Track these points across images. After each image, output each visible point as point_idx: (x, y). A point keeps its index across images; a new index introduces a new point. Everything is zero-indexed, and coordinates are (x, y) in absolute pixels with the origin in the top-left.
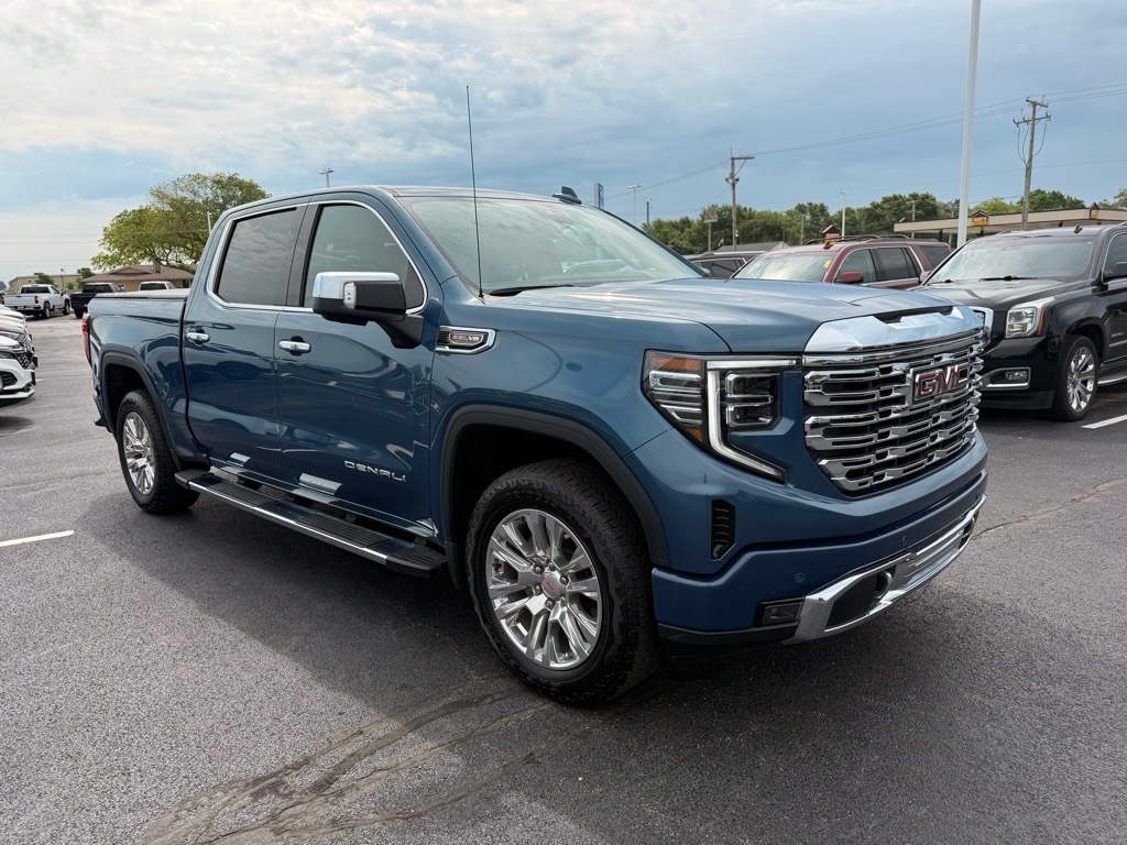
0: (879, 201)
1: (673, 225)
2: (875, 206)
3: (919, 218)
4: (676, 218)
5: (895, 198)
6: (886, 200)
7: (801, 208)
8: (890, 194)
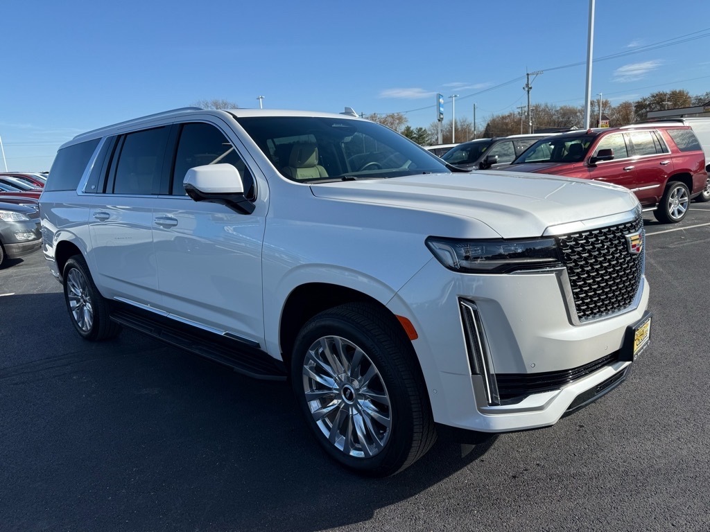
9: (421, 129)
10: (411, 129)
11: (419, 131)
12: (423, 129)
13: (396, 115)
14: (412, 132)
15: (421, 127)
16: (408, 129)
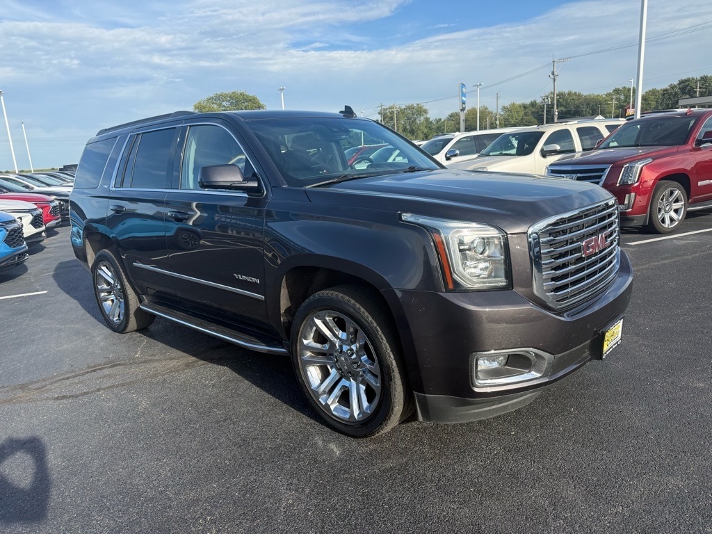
0: (676, 83)
1: (525, 107)
2: (672, 87)
3: (702, 95)
4: (528, 102)
5: (688, 80)
6: (681, 82)
7: (617, 91)
8: (684, 78)
9: (440, 119)
10: (430, 120)
11: (437, 122)
12: (443, 120)
13: (415, 105)
14: (431, 122)
15: (440, 117)
16: (427, 119)
